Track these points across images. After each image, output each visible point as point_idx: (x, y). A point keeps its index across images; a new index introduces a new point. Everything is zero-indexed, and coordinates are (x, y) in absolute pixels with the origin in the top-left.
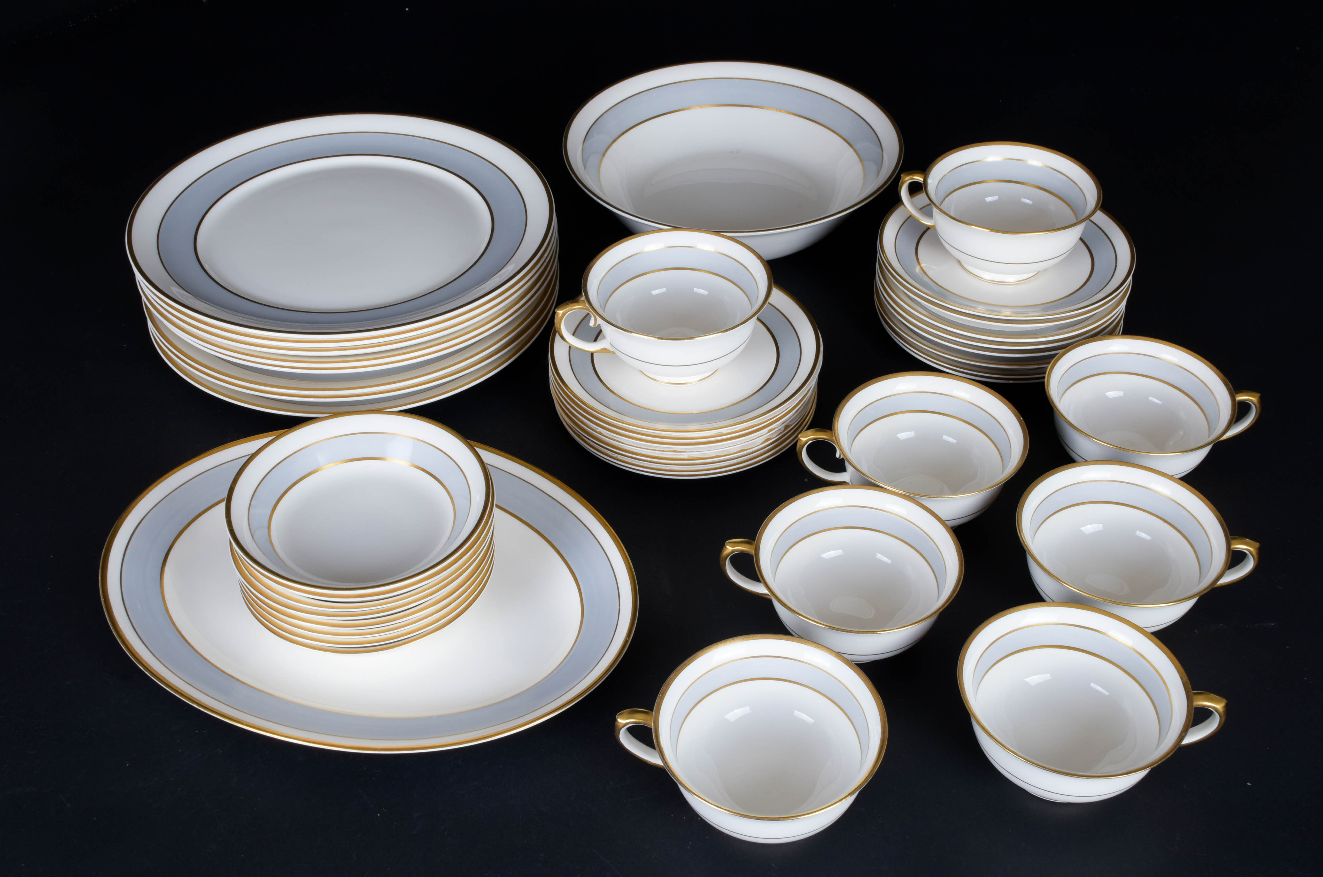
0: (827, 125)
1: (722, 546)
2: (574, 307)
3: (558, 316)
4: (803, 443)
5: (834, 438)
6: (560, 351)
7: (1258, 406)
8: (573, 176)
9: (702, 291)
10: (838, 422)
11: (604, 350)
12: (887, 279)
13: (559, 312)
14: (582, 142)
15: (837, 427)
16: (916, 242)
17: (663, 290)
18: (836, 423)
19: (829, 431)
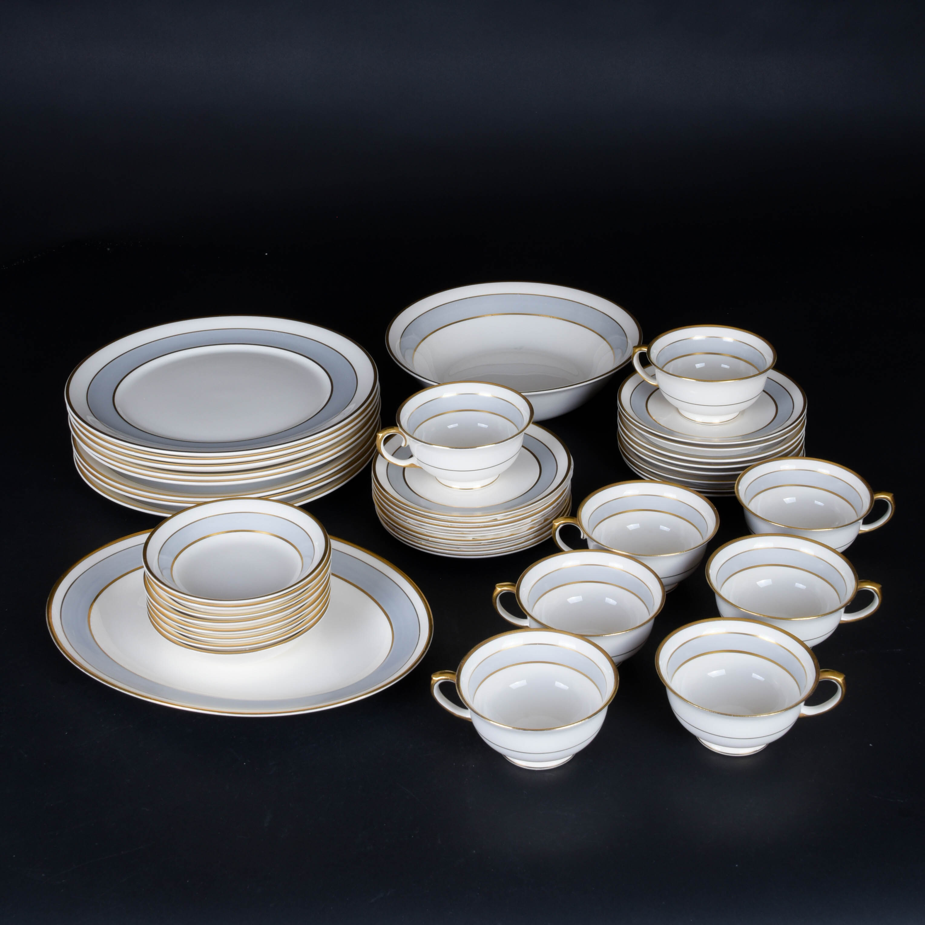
0: (587, 326)
1: (494, 588)
2: (390, 432)
3: (379, 437)
4: (556, 527)
5: (578, 523)
6: (380, 468)
7: (892, 502)
8: (392, 357)
9: (483, 425)
10: (581, 511)
11: (412, 465)
12: (624, 422)
13: (379, 435)
14: (400, 337)
15: (581, 514)
16: (647, 398)
17: (456, 425)
18: (580, 511)
19: (575, 518)
